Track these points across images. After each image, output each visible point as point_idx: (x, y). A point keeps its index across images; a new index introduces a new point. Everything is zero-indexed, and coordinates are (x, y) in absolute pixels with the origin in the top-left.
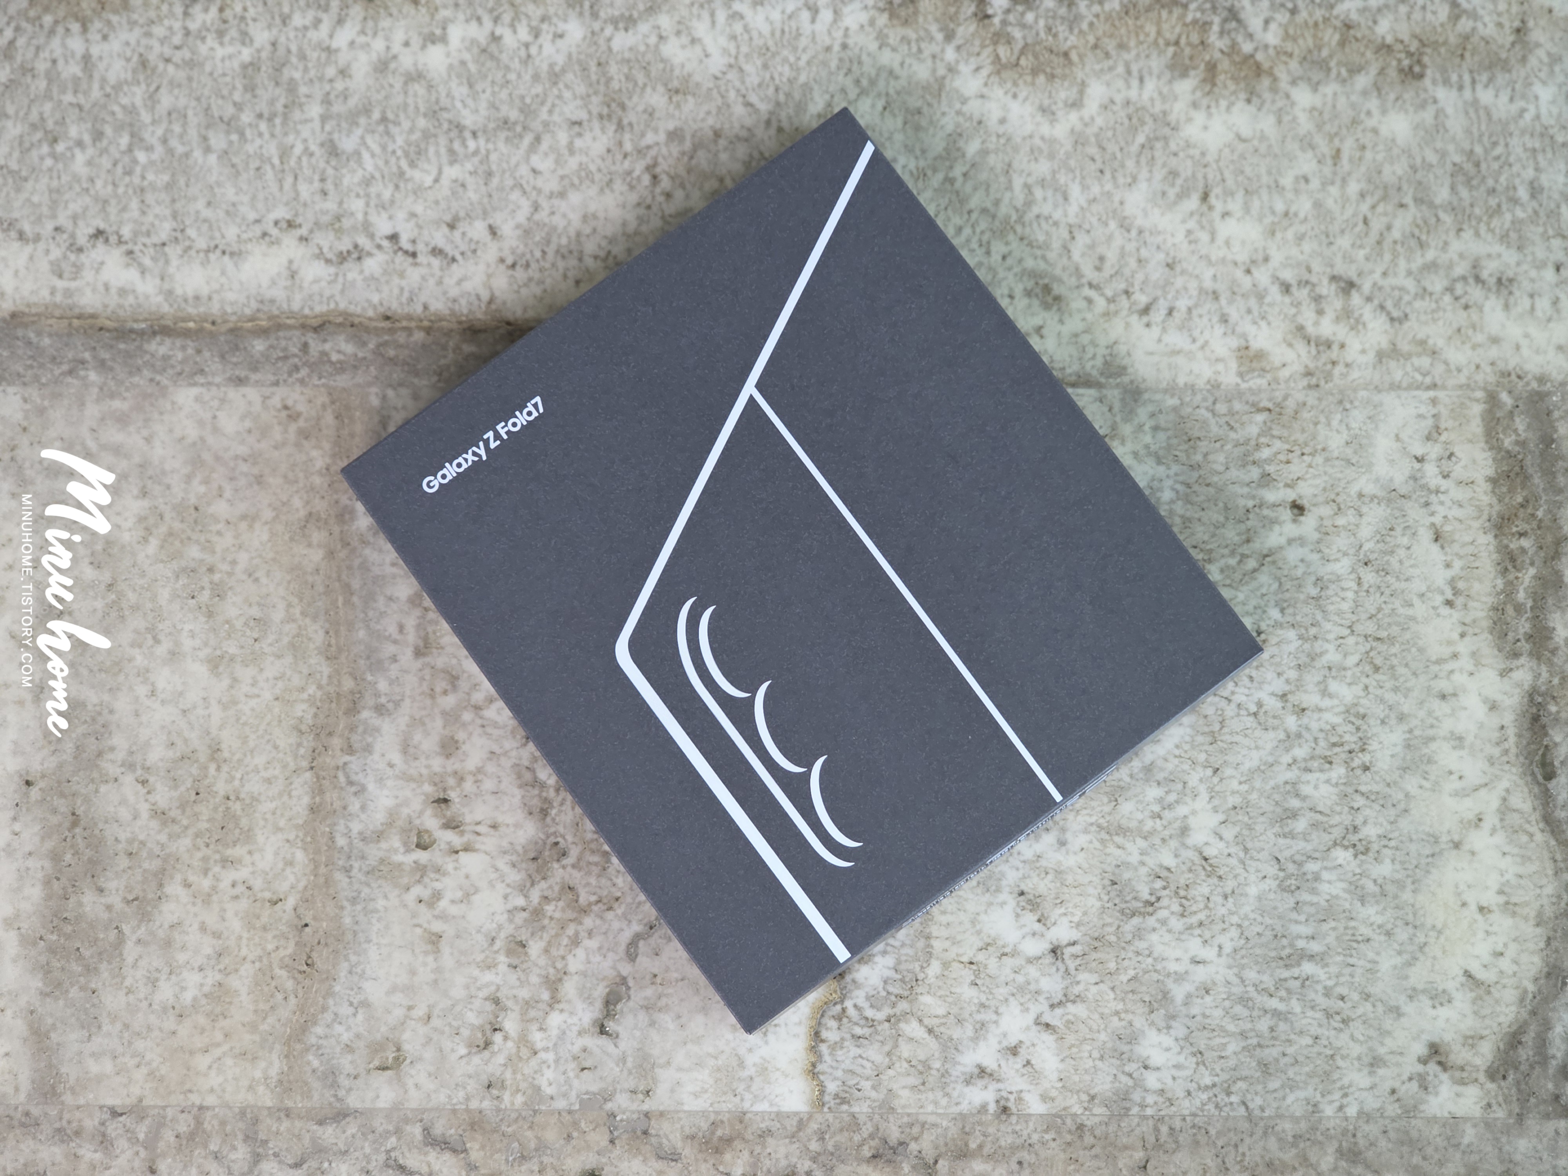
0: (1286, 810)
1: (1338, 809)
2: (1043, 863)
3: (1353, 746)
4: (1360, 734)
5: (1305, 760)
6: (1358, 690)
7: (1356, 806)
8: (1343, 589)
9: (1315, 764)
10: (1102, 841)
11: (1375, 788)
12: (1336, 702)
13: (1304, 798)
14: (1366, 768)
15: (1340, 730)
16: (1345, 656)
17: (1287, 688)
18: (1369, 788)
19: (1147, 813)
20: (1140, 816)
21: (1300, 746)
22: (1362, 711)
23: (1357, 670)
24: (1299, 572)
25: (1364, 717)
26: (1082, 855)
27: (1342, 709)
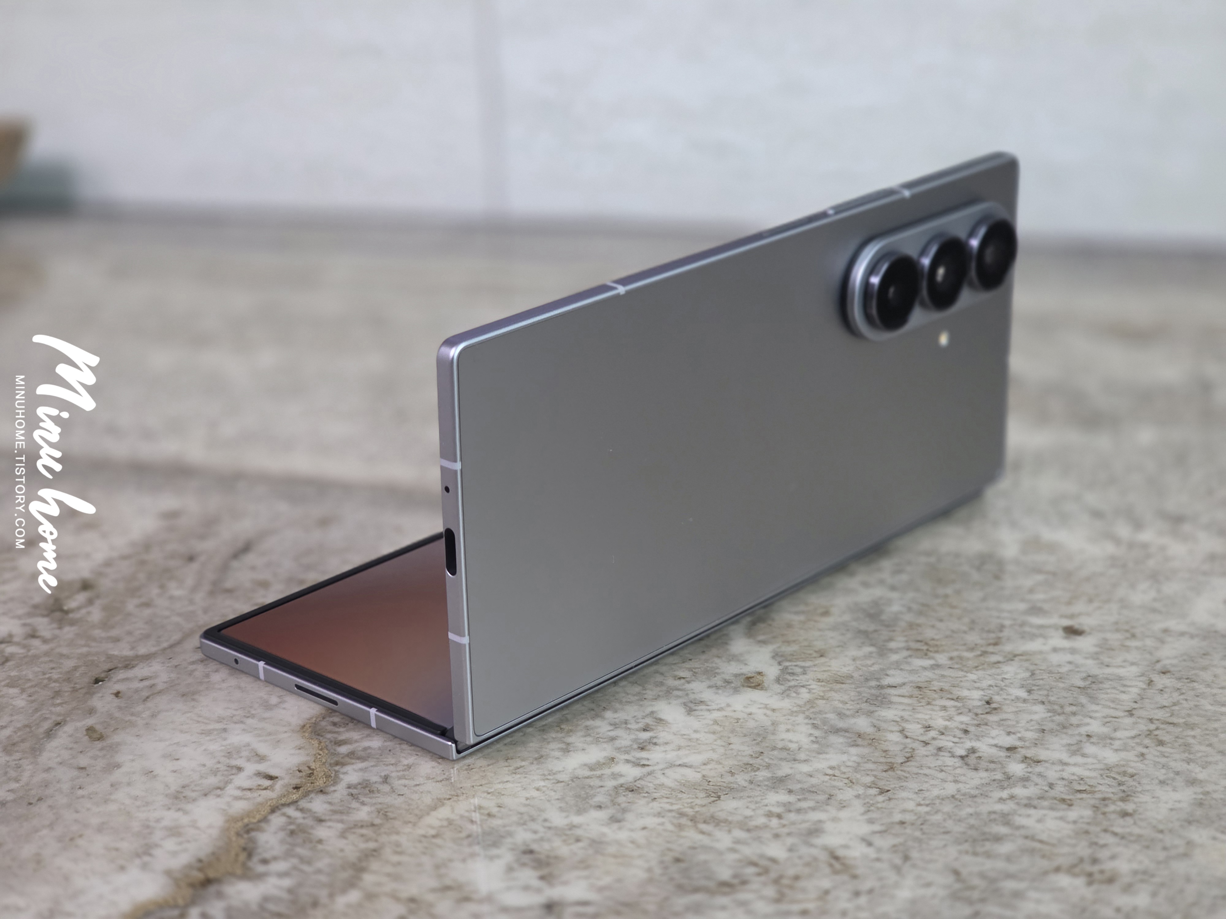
0: (984, 834)
1: (1073, 842)
2: (579, 832)
3: (1111, 795)
4: (1122, 788)
5: (1029, 798)
6: (1130, 756)
7: (1102, 842)
8: (1125, 686)
9: (1045, 803)
10: (680, 827)
11: (1136, 830)
12: (1090, 760)
13: (1018, 828)
14: (1125, 814)
15: (1092, 782)
16: (1115, 730)
17: (1018, 743)
18: (1128, 830)
19: (761, 812)
20: (748, 813)
21: (1025, 787)
22: (1130, 771)
23: (1131, 743)
24: (1064, 670)
25: (1132, 776)
26: (644, 833)
27: (1101, 766)
